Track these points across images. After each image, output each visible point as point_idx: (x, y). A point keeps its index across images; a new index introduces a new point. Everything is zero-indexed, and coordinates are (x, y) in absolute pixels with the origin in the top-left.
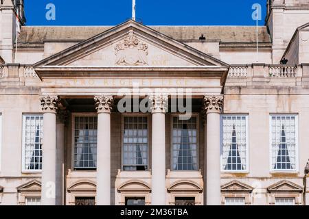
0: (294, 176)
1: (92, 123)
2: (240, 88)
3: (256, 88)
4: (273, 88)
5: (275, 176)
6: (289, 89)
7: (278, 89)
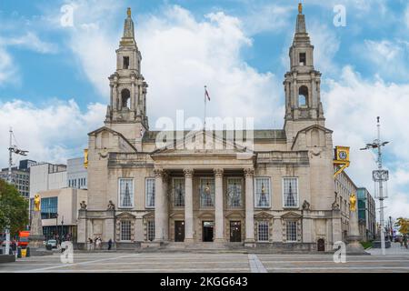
0: (297, 209)
1: (182, 183)
2: (265, 164)
3: (275, 164)
4: (284, 163)
5: (285, 210)
6: (293, 164)
7: (287, 164)
